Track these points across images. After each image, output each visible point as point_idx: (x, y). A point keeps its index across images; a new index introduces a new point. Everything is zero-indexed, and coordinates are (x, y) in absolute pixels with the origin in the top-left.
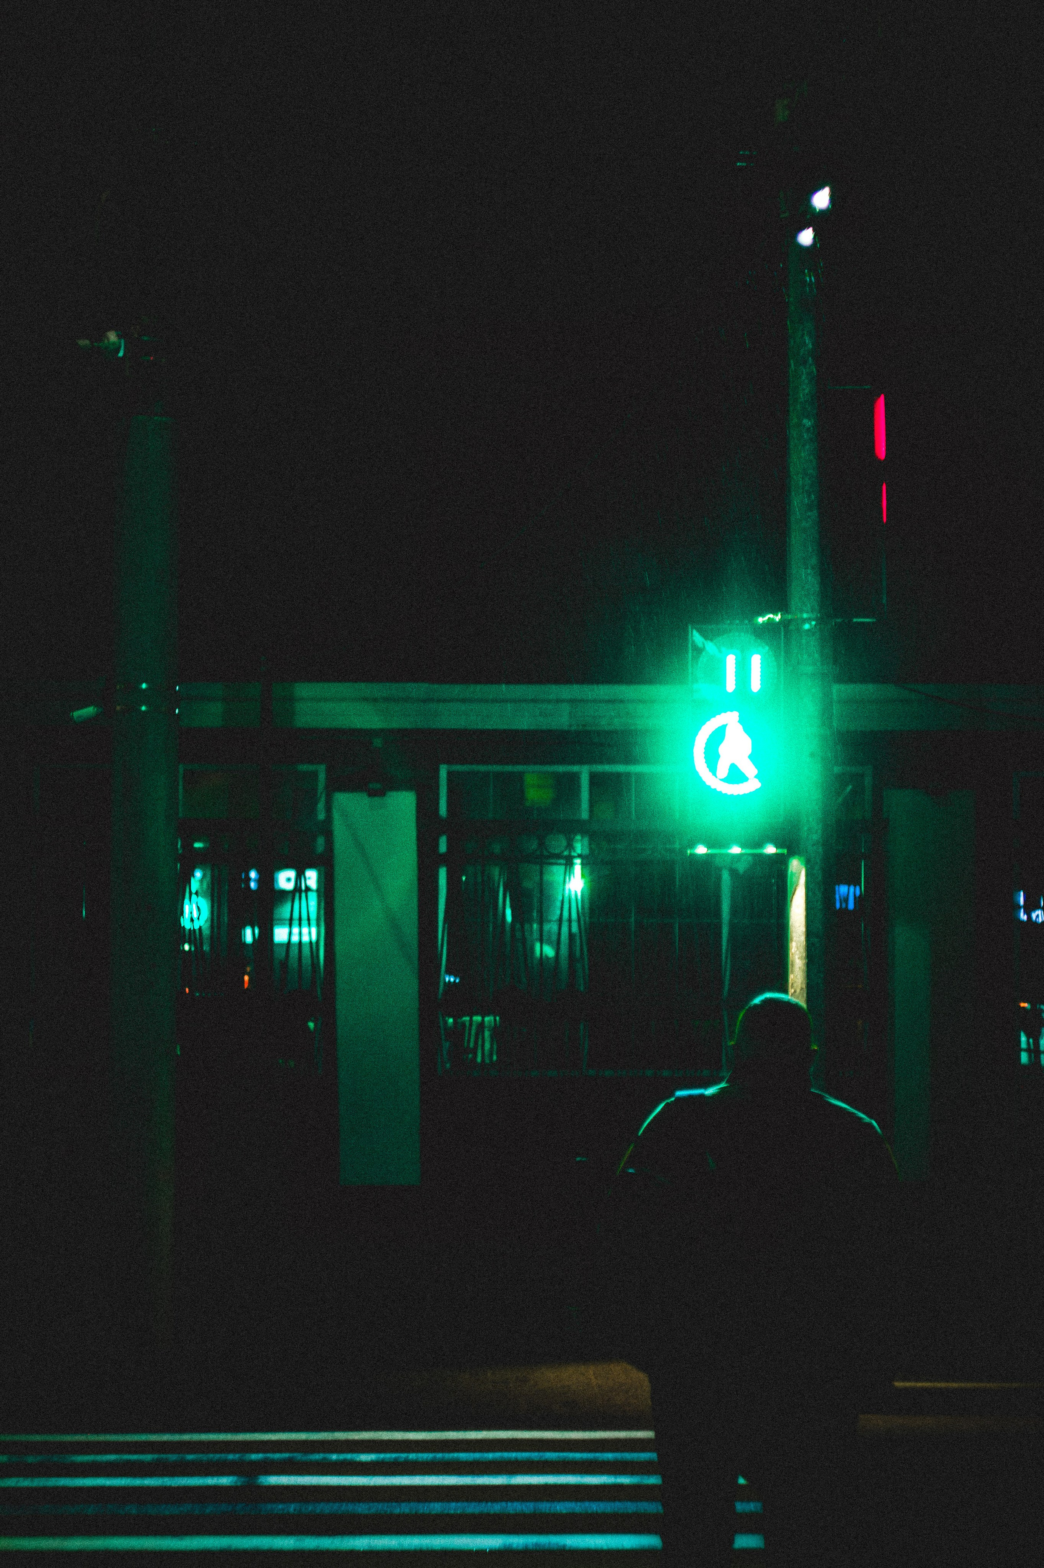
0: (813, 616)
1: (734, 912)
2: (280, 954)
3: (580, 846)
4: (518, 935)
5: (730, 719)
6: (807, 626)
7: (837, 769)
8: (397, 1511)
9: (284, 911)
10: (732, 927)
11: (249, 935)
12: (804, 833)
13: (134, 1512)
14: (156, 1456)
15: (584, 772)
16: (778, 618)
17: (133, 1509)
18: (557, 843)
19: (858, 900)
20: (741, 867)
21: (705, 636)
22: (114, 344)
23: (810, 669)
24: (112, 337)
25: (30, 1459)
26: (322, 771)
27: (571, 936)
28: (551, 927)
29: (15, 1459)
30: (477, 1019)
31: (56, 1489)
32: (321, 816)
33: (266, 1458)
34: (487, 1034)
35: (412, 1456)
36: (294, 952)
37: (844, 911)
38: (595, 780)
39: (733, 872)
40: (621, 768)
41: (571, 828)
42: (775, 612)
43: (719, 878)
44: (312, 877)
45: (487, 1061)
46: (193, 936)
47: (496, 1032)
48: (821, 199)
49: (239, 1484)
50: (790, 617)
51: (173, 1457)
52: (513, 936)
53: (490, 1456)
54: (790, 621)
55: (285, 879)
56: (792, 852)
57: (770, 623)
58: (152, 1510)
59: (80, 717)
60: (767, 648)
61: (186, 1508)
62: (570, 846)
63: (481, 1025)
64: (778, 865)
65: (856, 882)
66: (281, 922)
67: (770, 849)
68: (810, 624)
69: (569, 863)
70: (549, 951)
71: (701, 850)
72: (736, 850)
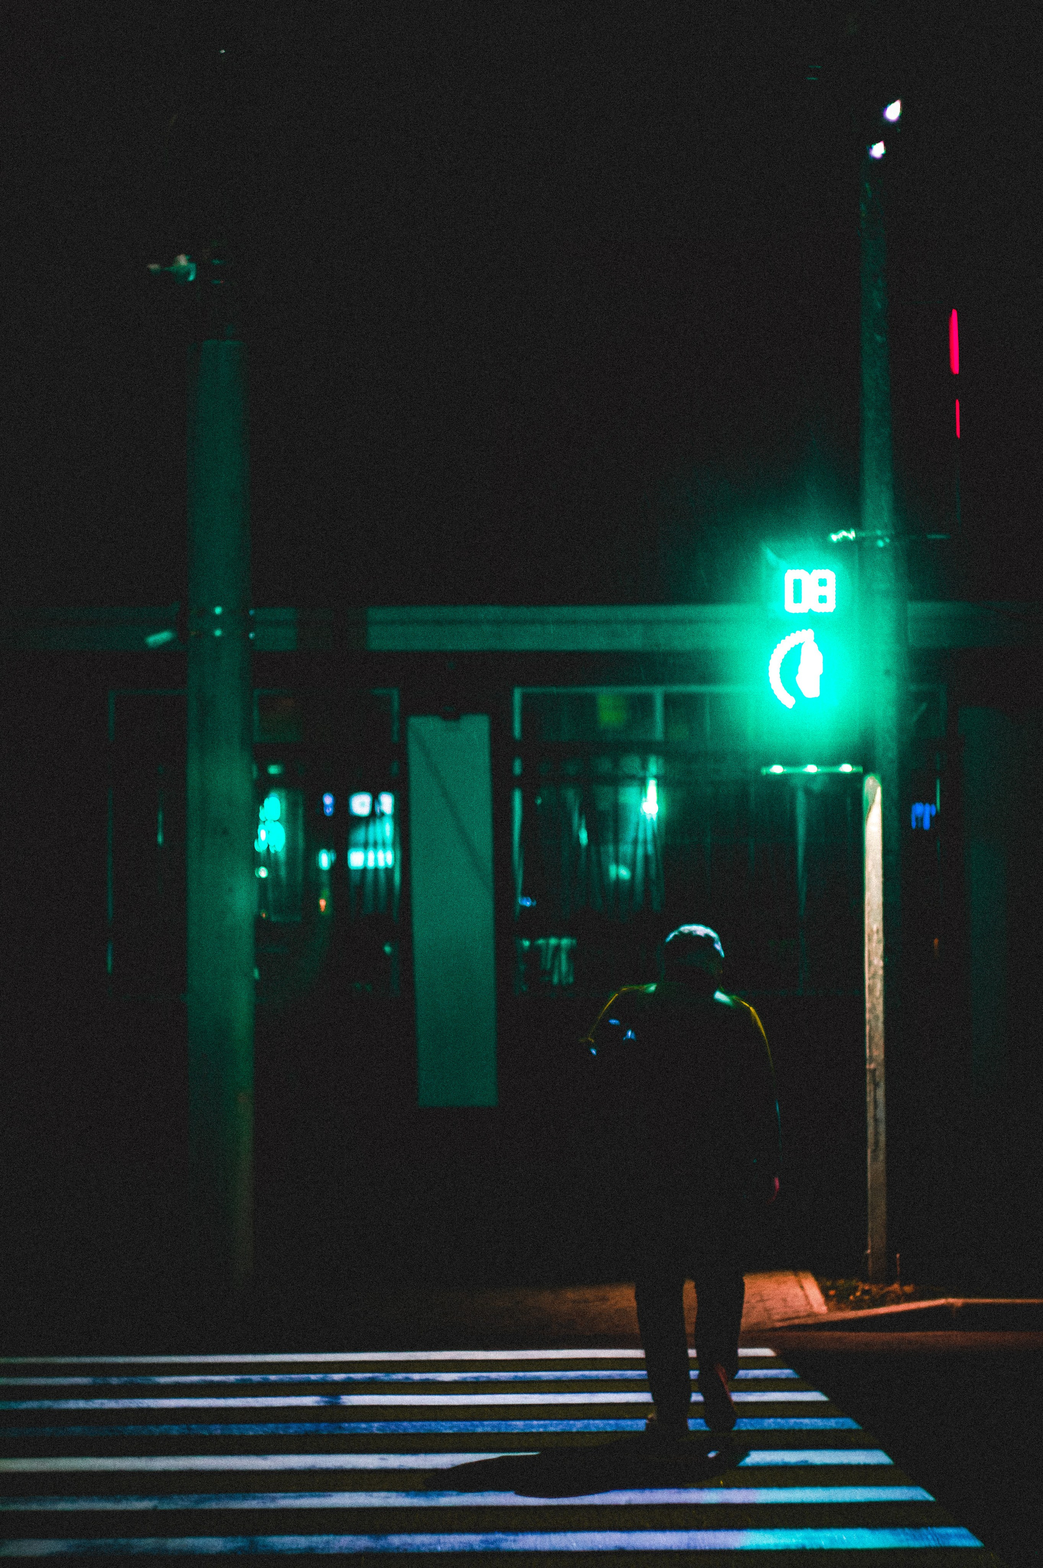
0: (885, 532)
1: (809, 832)
2: (356, 879)
3: (653, 767)
4: (594, 858)
5: (806, 637)
6: (881, 544)
7: (913, 688)
8: (480, 1430)
9: (359, 835)
10: (808, 846)
11: (325, 860)
12: (879, 750)
13: (219, 1432)
14: (238, 1377)
15: (658, 693)
16: (852, 535)
17: (217, 1430)
18: (632, 764)
19: (934, 819)
20: (816, 787)
21: (779, 556)
22: (184, 267)
23: (883, 586)
24: (183, 261)
25: (114, 1381)
26: (395, 694)
27: (646, 857)
28: (626, 849)
29: (100, 1381)
30: (553, 941)
31: (141, 1410)
32: (396, 738)
33: (349, 1378)
34: (564, 957)
35: (494, 1375)
36: (370, 877)
37: (920, 830)
38: (670, 702)
39: (808, 792)
40: (694, 688)
41: (646, 749)
42: (848, 529)
43: (793, 797)
44: (387, 802)
45: (564, 982)
46: (269, 860)
47: (572, 953)
48: (893, 111)
49: (322, 1404)
50: (863, 534)
51: (256, 1378)
52: (588, 856)
53: (572, 1374)
54: (863, 539)
55: (360, 804)
56: (867, 771)
57: (845, 541)
58: (235, 1430)
59: (155, 643)
60: (841, 566)
61: (270, 1428)
62: (644, 766)
63: (558, 948)
64: (854, 784)
65: (932, 801)
66: (356, 845)
67: (846, 768)
68: (884, 541)
69: (643, 783)
70: (624, 873)
71: (777, 769)
72: (812, 769)
